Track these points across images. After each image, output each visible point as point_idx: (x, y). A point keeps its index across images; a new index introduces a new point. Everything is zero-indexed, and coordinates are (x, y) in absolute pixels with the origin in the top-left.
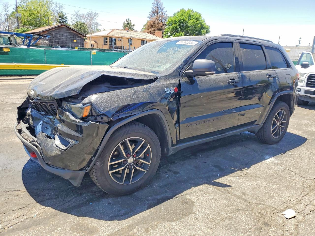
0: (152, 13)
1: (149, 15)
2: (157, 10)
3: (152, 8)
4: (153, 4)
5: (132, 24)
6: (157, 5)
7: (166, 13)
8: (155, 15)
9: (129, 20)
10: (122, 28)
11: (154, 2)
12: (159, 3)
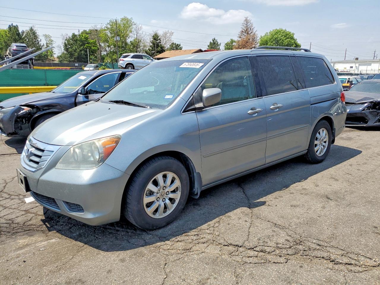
0: (241, 33)
1: (238, 34)
2: (247, 30)
3: (241, 28)
4: (242, 24)
5: (219, 44)
6: (247, 25)
7: (257, 33)
8: (245, 34)
9: (214, 39)
10: (208, 47)
11: (243, 22)
12: (249, 23)
